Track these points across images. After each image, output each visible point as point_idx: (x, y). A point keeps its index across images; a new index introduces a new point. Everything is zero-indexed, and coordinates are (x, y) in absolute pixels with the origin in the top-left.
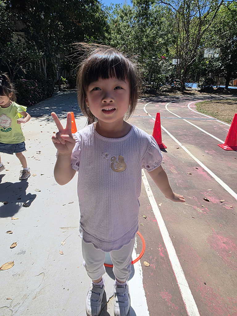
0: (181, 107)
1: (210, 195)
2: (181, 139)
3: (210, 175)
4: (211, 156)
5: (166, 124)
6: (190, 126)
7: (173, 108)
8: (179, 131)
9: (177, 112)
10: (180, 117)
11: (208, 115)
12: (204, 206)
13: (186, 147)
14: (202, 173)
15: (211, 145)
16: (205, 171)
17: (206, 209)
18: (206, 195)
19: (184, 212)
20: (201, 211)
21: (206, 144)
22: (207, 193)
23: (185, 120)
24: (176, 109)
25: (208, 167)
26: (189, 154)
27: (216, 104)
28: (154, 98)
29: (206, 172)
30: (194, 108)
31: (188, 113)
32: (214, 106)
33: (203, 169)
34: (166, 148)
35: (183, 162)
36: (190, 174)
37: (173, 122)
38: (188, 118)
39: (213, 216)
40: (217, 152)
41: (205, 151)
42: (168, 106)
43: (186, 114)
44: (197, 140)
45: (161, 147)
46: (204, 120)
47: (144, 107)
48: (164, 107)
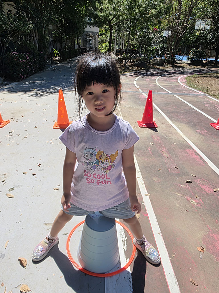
0: (171, 81)
1: (203, 183)
2: (172, 117)
3: (202, 158)
4: (203, 137)
5: (156, 100)
6: (181, 102)
7: (164, 82)
8: (170, 108)
9: (168, 86)
10: (170, 92)
11: (199, 90)
12: (198, 197)
13: (177, 126)
14: (194, 156)
15: (203, 124)
16: (198, 154)
17: (200, 200)
18: (199, 182)
19: (177, 204)
20: (195, 203)
21: (197, 122)
22: (200, 180)
23: (175, 95)
24: (166, 84)
25: (200, 150)
26: (180, 134)
27: (206, 78)
28: (144, 72)
29: (199, 155)
30: (184, 82)
31: (178, 88)
32: (203, 81)
33: (196, 152)
34: (157, 127)
35: (174, 143)
37: (163, 98)
38: (179, 93)
39: (207, 209)
40: (209, 132)
41: (197, 131)
42: (158, 80)
43: (176, 89)
44: (189, 118)
45: (152, 126)
46: (194, 96)
47: (135, 81)
48: (154, 81)
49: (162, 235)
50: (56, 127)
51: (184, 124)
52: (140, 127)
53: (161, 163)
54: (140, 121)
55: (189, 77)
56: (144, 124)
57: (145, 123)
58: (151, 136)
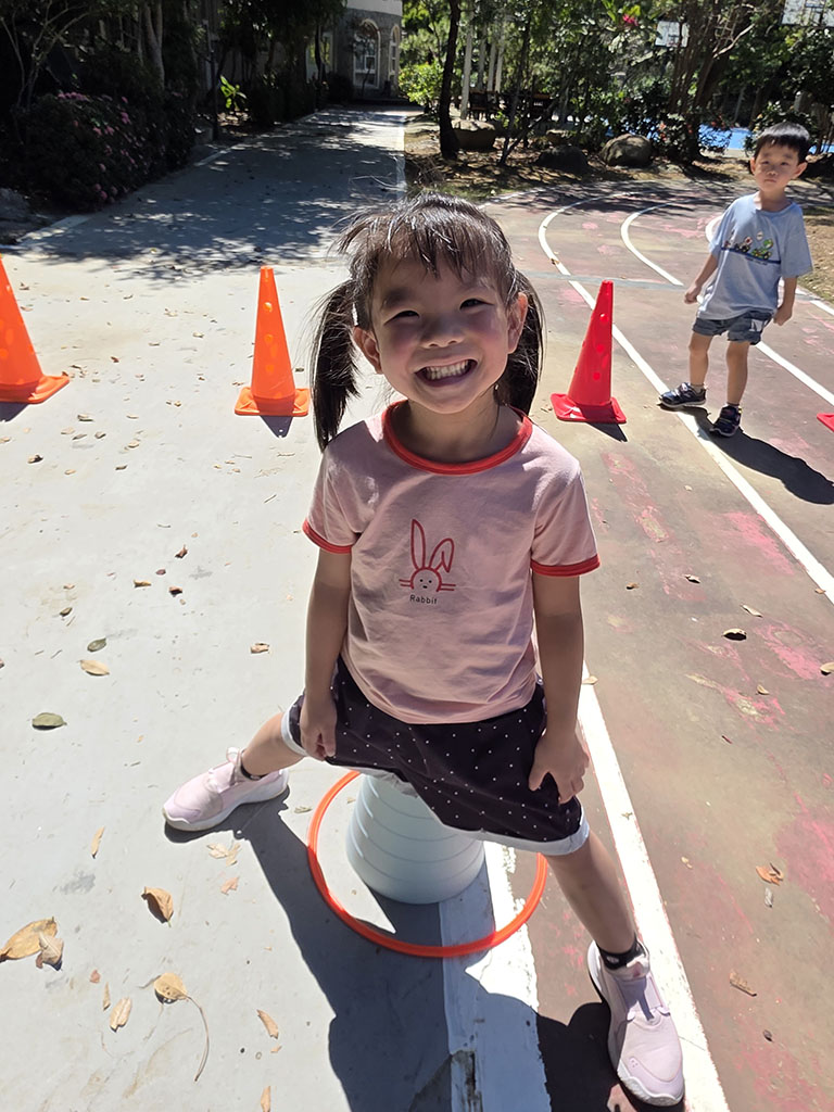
0: (680, 235)
1: (787, 639)
3: (786, 549)
4: (791, 467)
7: (651, 236)
8: (673, 347)
9: (668, 256)
10: (676, 282)
12: (765, 692)
14: (755, 539)
15: (794, 415)
16: (771, 530)
17: (774, 702)
18: (772, 638)
19: (690, 714)
20: (754, 712)
21: (773, 408)
22: (776, 630)
24: (662, 244)
25: (779, 516)
28: (575, 190)
29: (774, 535)
33: (764, 523)
34: (624, 422)
35: (688, 487)
37: (647, 303)
39: (797, 736)
40: (817, 447)
42: (630, 226)
45: (604, 417)
47: (542, 231)
48: (615, 233)
49: (639, 823)
50: (247, 407)
52: (559, 418)
53: (636, 562)
54: (561, 396)
56: (577, 410)
57: (578, 406)
58: (601, 455)
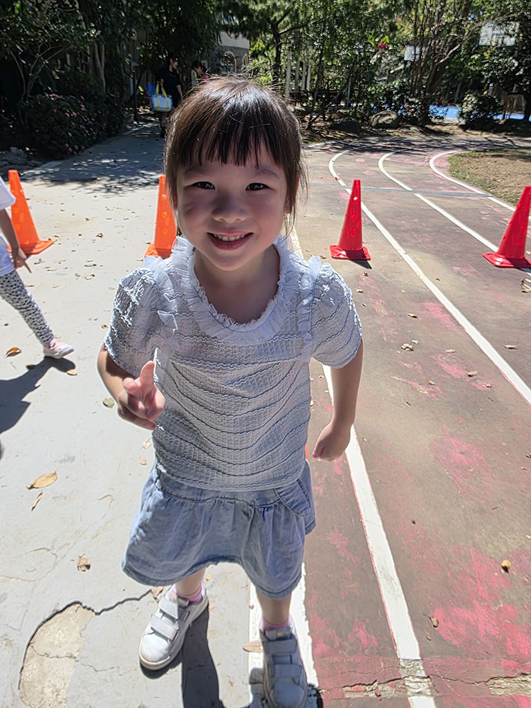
0: (413, 164)
1: (449, 360)
2: (405, 241)
3: (455, 319)
4: (464, 280)
5: (375, 205)
6: (428, 209)
7: (396, 165)
8: (403, 222)
9: (405, 176)
10: (408, 189)
11: (473, 185)
12: (433, 383)
13: (414, 259)
14: (439, 315)
15: (469, 255)
16: (447, 311)
17: (437, 388)
18: (441, 360)
19: (391, 393)
20: (426, 392)
21: (457, 252)
23: (418, 195)
24: (403, 170)
26: (418, 274)
27: (496, 159)
28: (355, 142)
29: (448, 313)
30: (442, 168)
31: (428, 180)
32: (490, 164)
33: (444, 308)
34: (370, 259)
35: (403, 291)
36: (414, 317)
37: (390, 199)
38: (427, 190)
39: (448, 402)
40: (479, 271)
41: (454, 268)
42: (384, 160)
43: (422, 182)
44: (440, 241)
45: (359, 257)
46: (462, 198)
47: (331, 163)
48: (374, 164)
50: (152, 254)
51: (429, 255)
52: (333, 257)
53: (369, 326)
54: (335, 246)
55: (457, 155)
56: (344, 253)
57: (345, 250)
58: (356, 276)
